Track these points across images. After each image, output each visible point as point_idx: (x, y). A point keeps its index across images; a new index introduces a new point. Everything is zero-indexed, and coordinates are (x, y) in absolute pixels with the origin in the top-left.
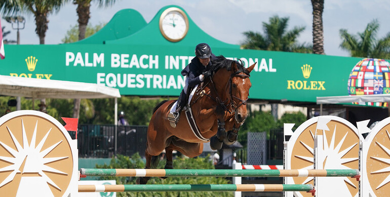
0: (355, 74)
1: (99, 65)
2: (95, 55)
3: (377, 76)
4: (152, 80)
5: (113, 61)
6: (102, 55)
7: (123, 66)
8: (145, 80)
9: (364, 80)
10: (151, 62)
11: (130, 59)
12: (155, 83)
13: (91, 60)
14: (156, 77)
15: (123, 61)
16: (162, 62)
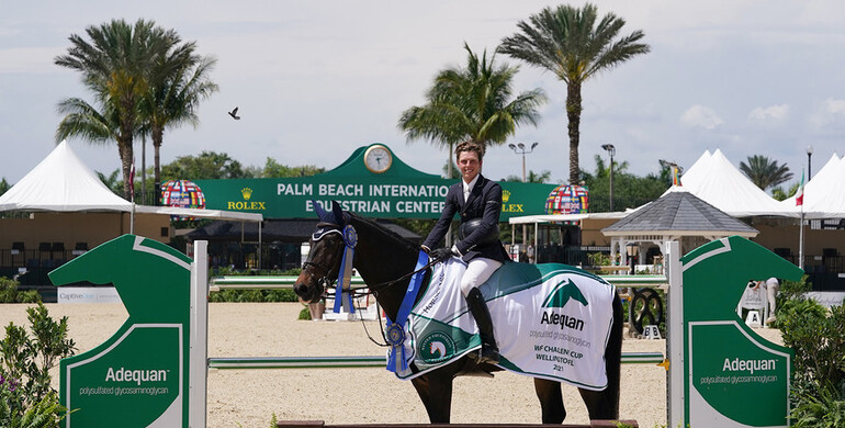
0: (552, 198)
1: (307, 193)
2: (304, 186)
3: (573, 200)
4: (357, 205)
5: (321, 190)
6: (311, 186)
7: (330, 194)
8: (350, 205)
9: (560, 203)
10: (356, 190)
11: (336, 188)
12: (360, 207)
13: (300, 190)
14: (360, 203)
15: (330, 190)
16: (366, 190)
